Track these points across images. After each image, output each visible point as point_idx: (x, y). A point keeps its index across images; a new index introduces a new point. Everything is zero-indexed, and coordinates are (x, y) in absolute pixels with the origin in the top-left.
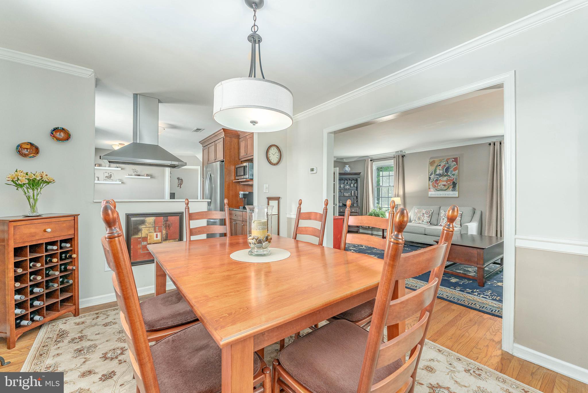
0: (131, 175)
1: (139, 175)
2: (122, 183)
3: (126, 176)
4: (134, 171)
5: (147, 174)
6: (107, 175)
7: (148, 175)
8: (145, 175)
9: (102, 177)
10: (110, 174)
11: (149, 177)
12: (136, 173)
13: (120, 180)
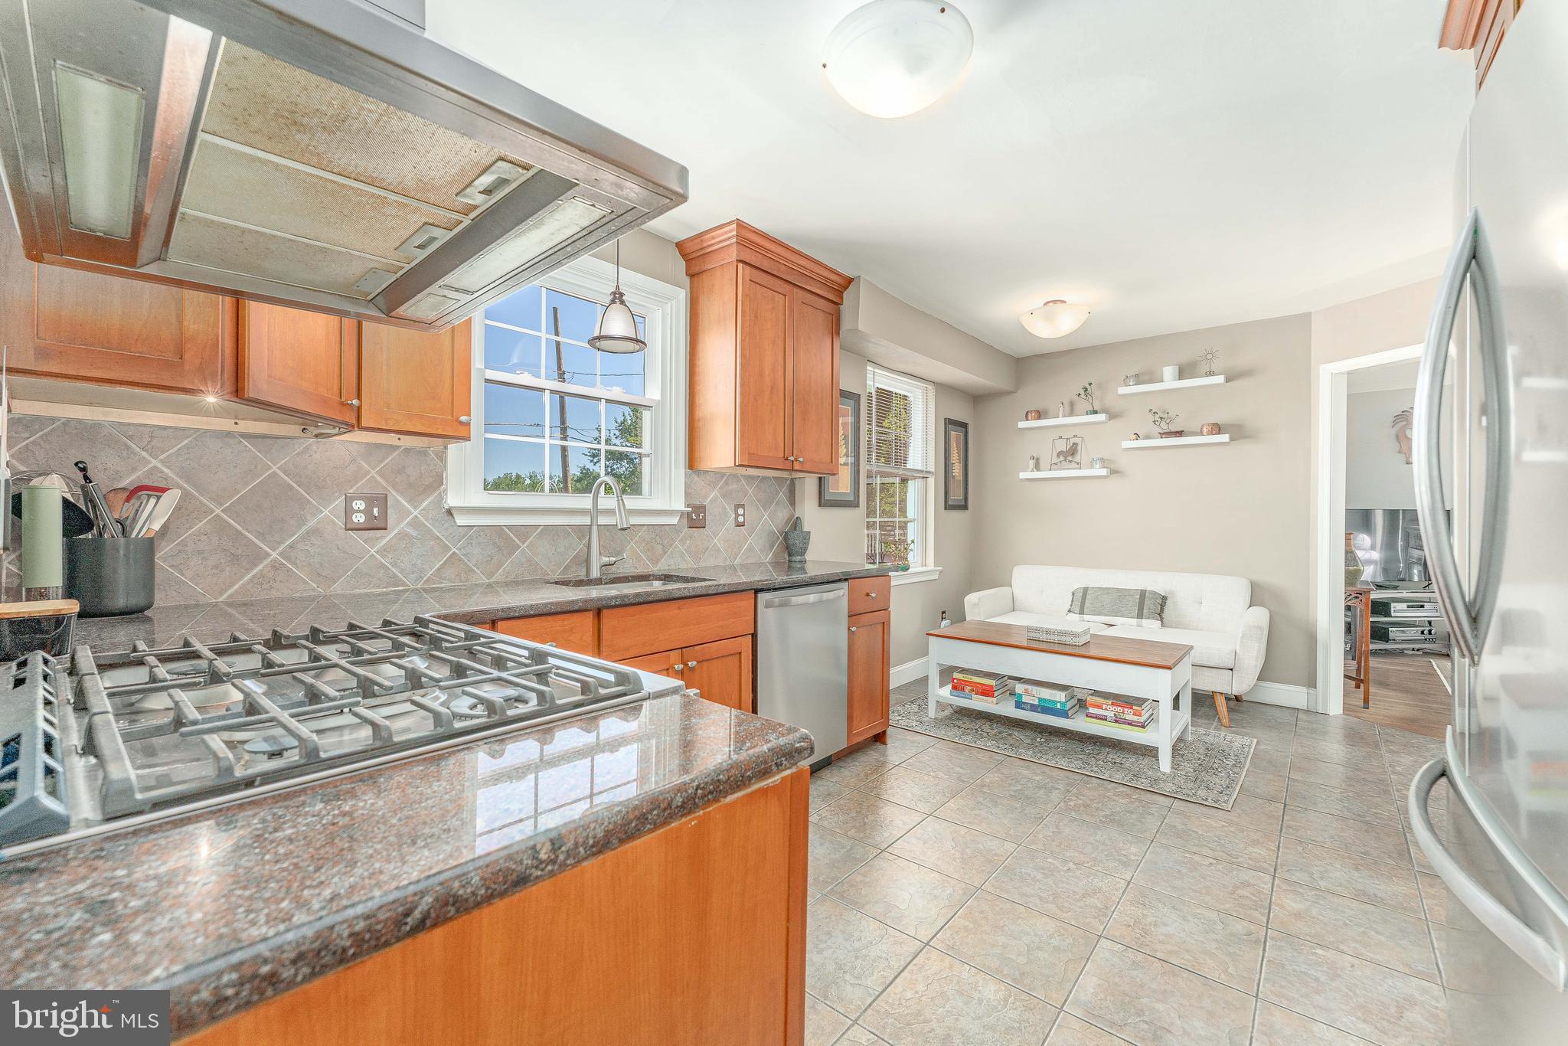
0: (1147, 437)
1: (1179, 434)
2: (1114, 472)
3: (1126, 444)
4: (1157, 417)
5: (1214, 424)
6: (1062, 446)
7: (1217, 429)
8: (1205, 430)
9: (1047, 456)
10: (1072, 441)
11: (1225, 438)
12: (1164, 425)
13: (1103, 462)
